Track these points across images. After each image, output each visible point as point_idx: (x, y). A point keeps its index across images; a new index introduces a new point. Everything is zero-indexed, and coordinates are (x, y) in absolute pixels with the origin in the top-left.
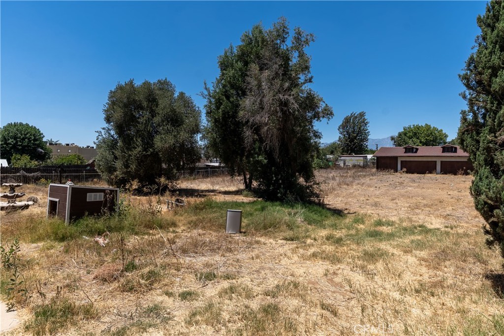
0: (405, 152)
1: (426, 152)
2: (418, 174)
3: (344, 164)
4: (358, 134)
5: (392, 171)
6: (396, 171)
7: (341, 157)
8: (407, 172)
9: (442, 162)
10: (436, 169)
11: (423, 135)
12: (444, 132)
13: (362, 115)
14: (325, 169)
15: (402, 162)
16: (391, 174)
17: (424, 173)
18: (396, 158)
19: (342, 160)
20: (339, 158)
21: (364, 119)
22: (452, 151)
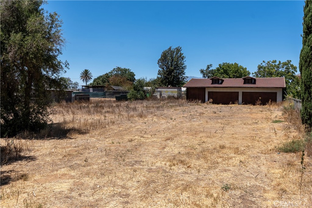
0: (212, 84)
1: (230, 83)
2: (222, 104)
3: (161, 95)
4: (175, 68)
5: (200, 101)
6: (203, 101)
7: (157, 88)
8: (214, 103)
9: (243, 93)
10: (238, 100)
11: (232, 71)
12: (247, 70)
13: (178, 50)
14: (141, 99)
15: (209, 92)
16: (198, 105)
17: (228, 104)
18: (203, 89)
19: (158, 91)
20: (156, 90)
21: (181, 54)
22: (251, 83)
